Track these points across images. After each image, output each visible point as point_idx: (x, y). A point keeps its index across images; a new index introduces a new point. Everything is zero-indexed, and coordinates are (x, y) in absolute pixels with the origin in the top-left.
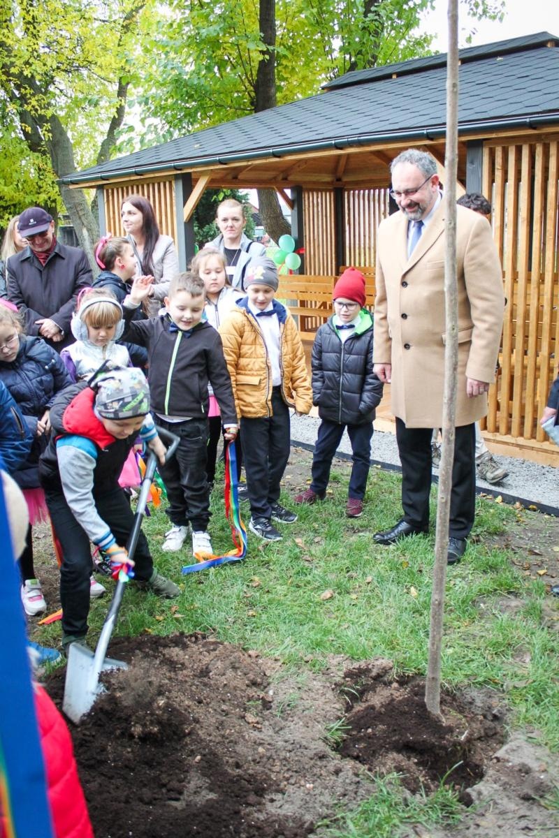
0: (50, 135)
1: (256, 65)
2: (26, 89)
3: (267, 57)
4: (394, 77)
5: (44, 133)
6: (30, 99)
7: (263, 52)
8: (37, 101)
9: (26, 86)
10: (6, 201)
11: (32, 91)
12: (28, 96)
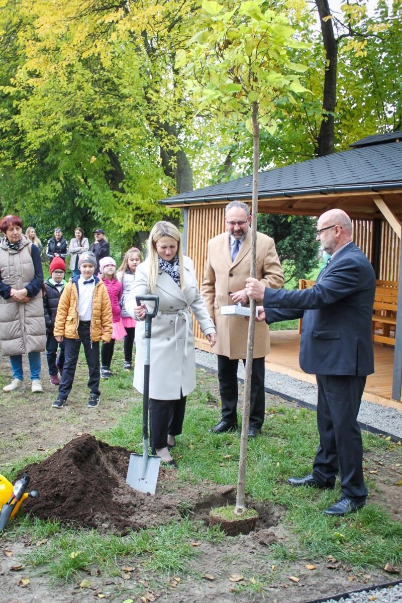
0: (176, 164)
1: (319, 123)
2: (162, 131)
3: (326, 119)
4: (398, 141)
5: (173, 163)
6: (164, 138)
7: (324, 115)
8: (169, 140)
9: (163, 129)
10: (142, 211)
11: (166, 133)
12: (163, 136)
